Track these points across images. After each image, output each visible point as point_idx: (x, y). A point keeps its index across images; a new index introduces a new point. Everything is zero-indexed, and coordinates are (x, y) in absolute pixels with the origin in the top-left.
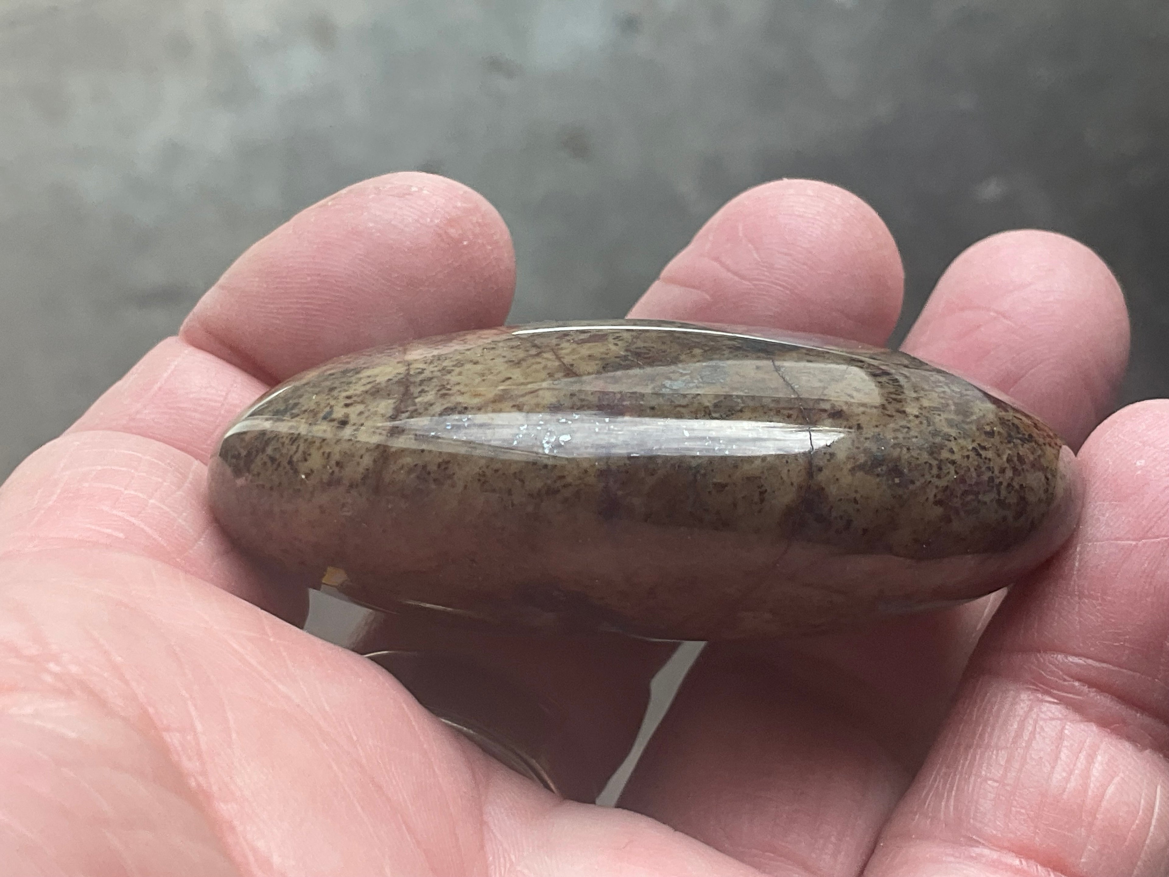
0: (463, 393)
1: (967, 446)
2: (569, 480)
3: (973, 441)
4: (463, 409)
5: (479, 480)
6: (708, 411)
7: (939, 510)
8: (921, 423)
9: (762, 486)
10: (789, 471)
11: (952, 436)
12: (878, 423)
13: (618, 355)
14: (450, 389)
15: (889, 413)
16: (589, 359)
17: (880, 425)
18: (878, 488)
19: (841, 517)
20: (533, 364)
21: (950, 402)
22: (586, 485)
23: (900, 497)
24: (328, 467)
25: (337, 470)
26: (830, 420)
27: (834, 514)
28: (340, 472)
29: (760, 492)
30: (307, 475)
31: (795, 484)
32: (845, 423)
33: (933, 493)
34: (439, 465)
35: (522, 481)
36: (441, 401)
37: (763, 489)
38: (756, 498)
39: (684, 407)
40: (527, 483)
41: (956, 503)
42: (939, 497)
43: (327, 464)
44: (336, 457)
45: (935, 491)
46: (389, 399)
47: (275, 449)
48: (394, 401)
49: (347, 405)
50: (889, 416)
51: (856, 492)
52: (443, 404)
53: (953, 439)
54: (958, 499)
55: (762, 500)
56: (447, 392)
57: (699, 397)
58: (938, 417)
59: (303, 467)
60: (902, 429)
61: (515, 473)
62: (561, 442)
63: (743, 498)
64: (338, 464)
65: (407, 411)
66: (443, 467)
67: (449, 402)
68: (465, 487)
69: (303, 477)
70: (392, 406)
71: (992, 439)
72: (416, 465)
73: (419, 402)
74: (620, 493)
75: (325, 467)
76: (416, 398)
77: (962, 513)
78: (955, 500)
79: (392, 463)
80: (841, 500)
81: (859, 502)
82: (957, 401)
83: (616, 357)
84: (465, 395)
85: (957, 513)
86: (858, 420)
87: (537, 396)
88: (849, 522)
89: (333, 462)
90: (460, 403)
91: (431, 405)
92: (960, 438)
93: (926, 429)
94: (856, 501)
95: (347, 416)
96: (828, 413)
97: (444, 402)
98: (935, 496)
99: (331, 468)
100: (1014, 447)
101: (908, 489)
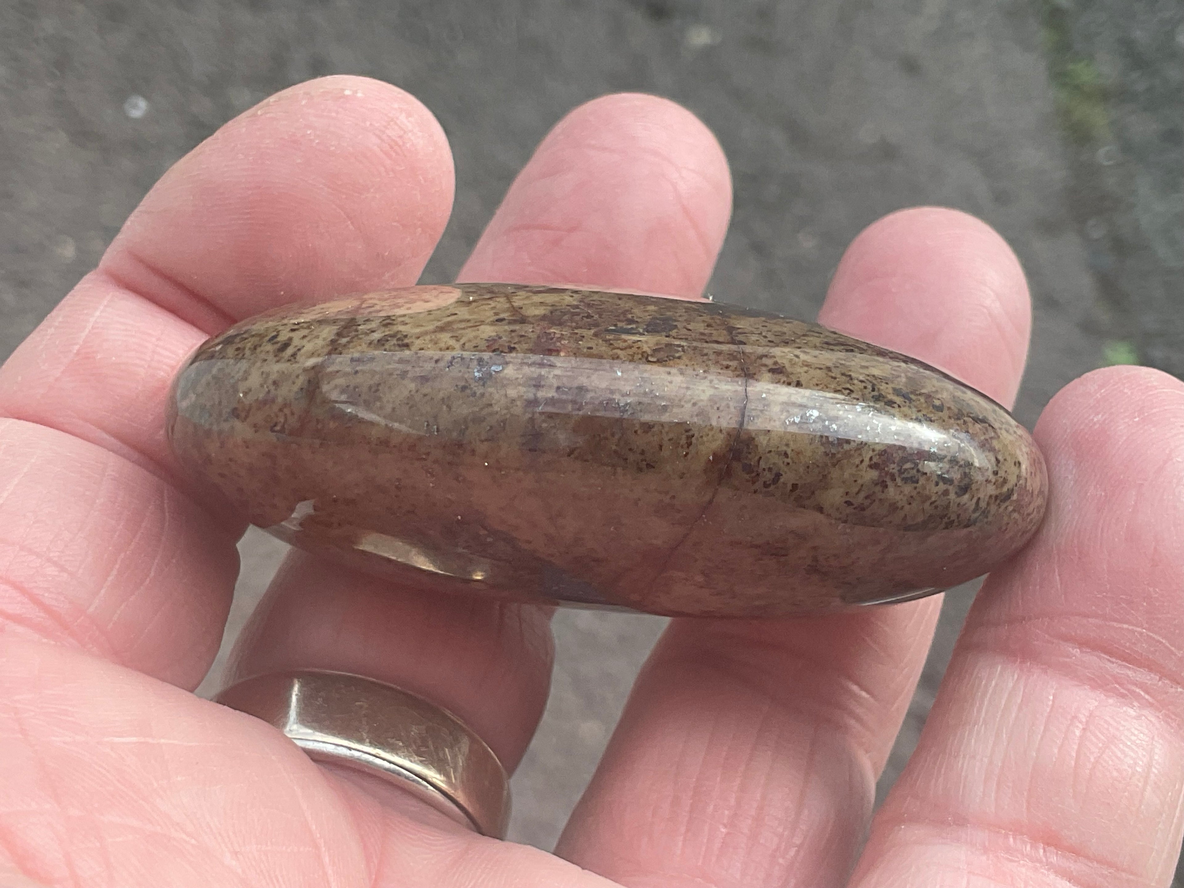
0: (407, 324)
1: (911, 415)
2: (496, 408)
3: (919, 411)
4: (402, 336)
5: (408, 404)
6: (645, 355)
7: (874, 474)
8: (865, 388)
9: (690, 430)
10: (719, 417)
11: (895, 403)
12: (819, 383)
13: (569, 304)
14: (394, 320)
15: (833, 375)
16: (540, 305)
17: (821, 384)
18: (811, 444)
19: (770, 469)
20: (482, 305)
21: (903, 375)
22: (512, 415)
23: (834, 455)
24: (265, 386)
25: (272, 388)
26: (770, 375)
27: (762, 464)
28: (276, 389)
29: (687, 436)
30: (245, 394)
31: (724, 432)
32: (784, 379)
33: (869, 456)
34: (370, 388)
35: (449, 407)
36: (383, 329)
37: (690, 433)
38: (683, 441)
39: (622, 349)
40: (454, 409)
41: (893, 469)
42: (875, 460)
43: (265, 383)
44: (274, 377)
45: (871, 453)
46: (334, 325)
47: (220, 370)
48: (338, 327)
49: (293, 330)
50: (832, 377)
51: (787, 445)
52: (384, 332)
53: (897, 406)
54: (896, 465)
55: (689, 444)
56: (391, 322)
57: (639, 343)
58: (885, 385)
59: (243, 386)
60: (843, 390)
61: (443, 399)
62: (492, 372)
63: (670, 440)
64: (275, 383)
65: (349, 336)
66: (373, 389)
67: (389, 330)
68: (394, 409)
69: (241, 395)
70: (335, 332)
71: (940, 413)
72: (348, 386)
73: (361, 329)
74: (544, 425)
75: (262, 386)
76: (359, 325)
77: (898, 480)
78: (892, 466)
79: (326, 382)
80: (770, 452)
81: (789, 456)
82: (909, 375)
83: (568, 306)
84: (408, 326)
85: (893, 479)
86: (799, 378)
87: (478, 330)
88: (778, 475)
89: (270, 381)
90: (401, 331)
91: (373, 331)
92: (904, 406)
93: (870, 393)
94: (786, 455)
95: (291, 339)
96: (768, 368)
97: (387, 329)
98: (871, 459)
99: (268, 387)
100: (964, 424)
101: (842, 448)
